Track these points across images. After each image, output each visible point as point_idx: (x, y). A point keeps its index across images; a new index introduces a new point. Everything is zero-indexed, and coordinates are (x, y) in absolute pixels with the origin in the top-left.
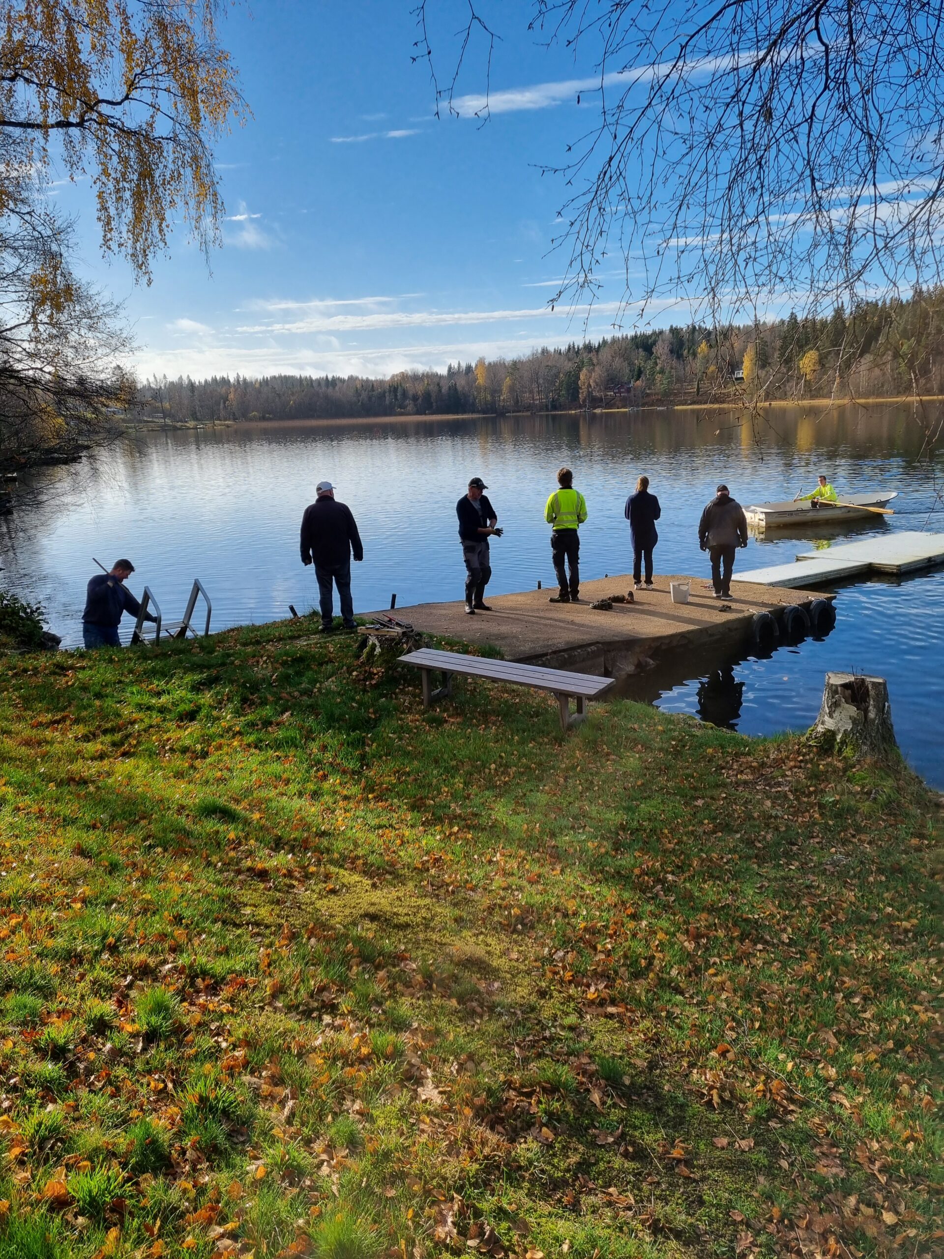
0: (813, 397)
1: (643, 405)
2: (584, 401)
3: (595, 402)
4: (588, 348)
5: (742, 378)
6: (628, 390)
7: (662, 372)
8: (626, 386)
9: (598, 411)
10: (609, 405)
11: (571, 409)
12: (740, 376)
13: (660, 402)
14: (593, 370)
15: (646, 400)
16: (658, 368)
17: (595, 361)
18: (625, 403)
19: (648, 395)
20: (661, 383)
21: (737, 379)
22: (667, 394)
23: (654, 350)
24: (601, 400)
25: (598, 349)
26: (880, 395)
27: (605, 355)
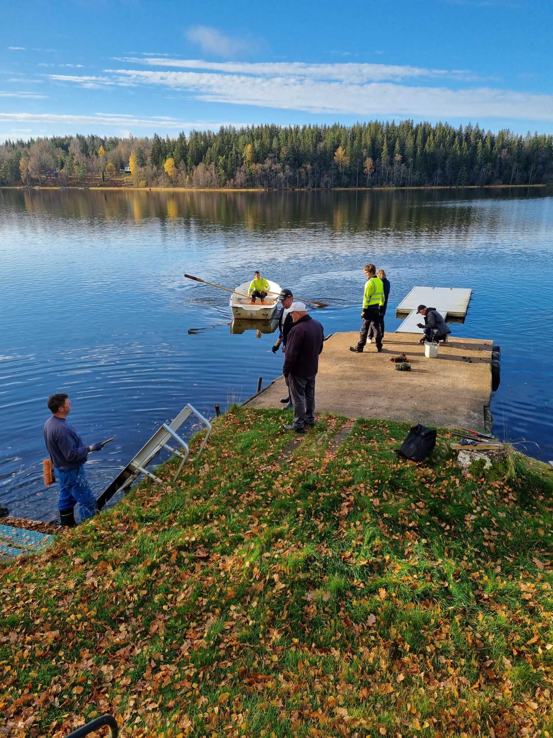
0: (174, 186)
1: (69, 185)
2: (25, 180)
3: (34, 182)
4: (21, 144)
5: (130, 172)
6: (56, 175)
7: (78, 164)
8: (54, 172)
9: (37, 188)
10: (44, 184)
11: (16, 185)
12: (128, 170)
13: (79, 184)
14: (29, 159)
15: (69, 182)
16: (75, 162)
17: (29, 154)
18: (55, 183)
19: (70, 179)
20: (78, 172)
21: (127, 172)
22: (83, 179)
23: (69, 149)
24: (38, 180)
25: (29, 145)
26: (211, 187)
27: (35, 150)
